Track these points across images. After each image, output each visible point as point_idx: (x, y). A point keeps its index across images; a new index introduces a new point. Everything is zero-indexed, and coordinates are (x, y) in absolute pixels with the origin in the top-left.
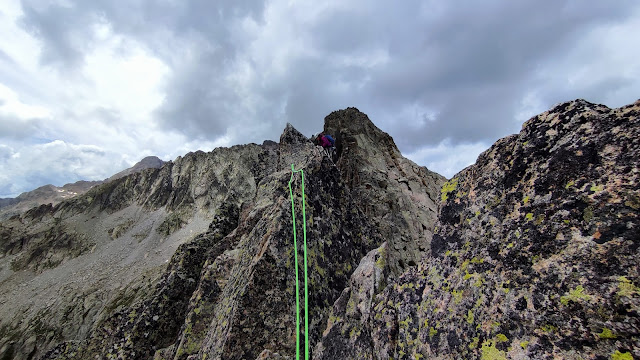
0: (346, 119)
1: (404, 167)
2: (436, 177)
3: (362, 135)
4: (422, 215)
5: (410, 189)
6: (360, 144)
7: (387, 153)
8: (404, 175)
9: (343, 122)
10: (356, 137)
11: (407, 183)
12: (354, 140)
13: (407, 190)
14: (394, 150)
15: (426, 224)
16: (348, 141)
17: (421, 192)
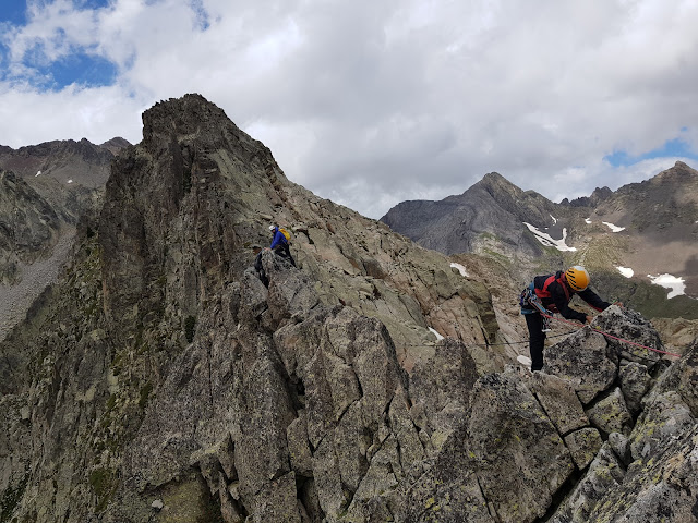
0: (185, 117)
1: (295, 202)
2: (347, 216)
3: (223, 152)
4: (338, 284)
5: (311, 242)
6: (224, 171)
7: (266, 180)
8: (297, 217)
9: (180, 123)
10: (214, 156)
11: (306, 233)
12: (214, 165)
13: (307, 244)
14: (276, 172)
15: (344, 297)
16: (202, 166)
17: (327, 246)
